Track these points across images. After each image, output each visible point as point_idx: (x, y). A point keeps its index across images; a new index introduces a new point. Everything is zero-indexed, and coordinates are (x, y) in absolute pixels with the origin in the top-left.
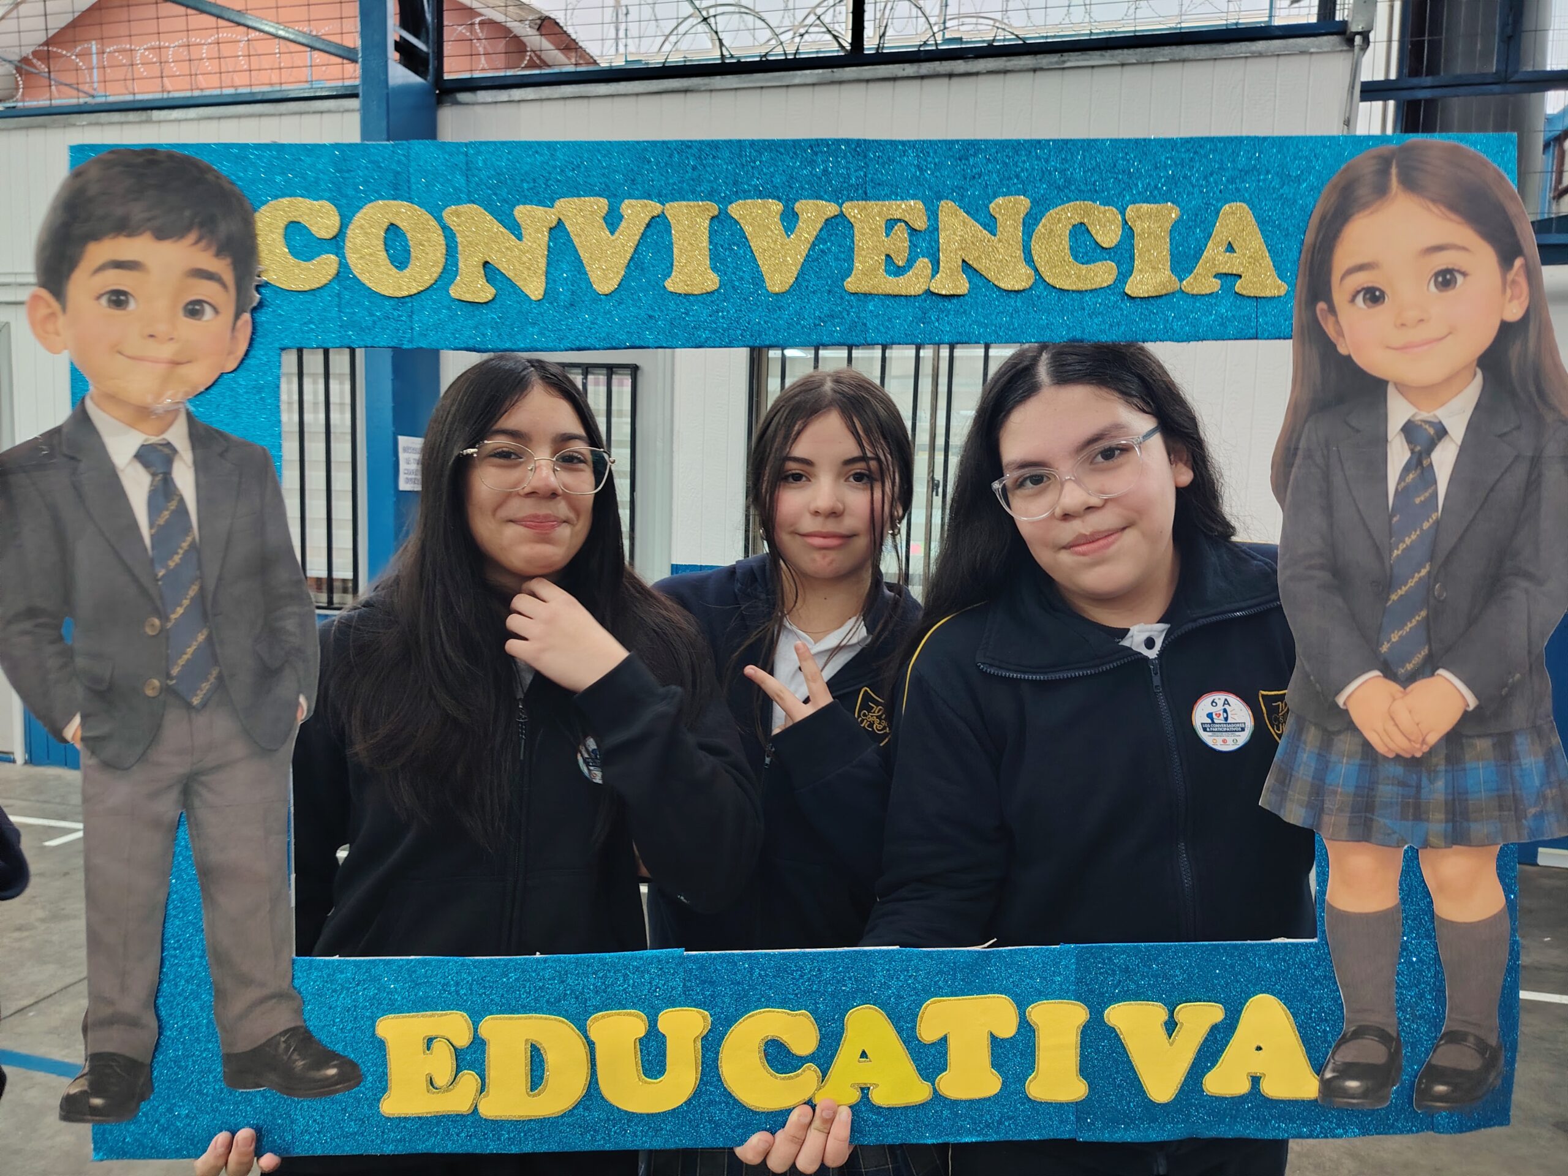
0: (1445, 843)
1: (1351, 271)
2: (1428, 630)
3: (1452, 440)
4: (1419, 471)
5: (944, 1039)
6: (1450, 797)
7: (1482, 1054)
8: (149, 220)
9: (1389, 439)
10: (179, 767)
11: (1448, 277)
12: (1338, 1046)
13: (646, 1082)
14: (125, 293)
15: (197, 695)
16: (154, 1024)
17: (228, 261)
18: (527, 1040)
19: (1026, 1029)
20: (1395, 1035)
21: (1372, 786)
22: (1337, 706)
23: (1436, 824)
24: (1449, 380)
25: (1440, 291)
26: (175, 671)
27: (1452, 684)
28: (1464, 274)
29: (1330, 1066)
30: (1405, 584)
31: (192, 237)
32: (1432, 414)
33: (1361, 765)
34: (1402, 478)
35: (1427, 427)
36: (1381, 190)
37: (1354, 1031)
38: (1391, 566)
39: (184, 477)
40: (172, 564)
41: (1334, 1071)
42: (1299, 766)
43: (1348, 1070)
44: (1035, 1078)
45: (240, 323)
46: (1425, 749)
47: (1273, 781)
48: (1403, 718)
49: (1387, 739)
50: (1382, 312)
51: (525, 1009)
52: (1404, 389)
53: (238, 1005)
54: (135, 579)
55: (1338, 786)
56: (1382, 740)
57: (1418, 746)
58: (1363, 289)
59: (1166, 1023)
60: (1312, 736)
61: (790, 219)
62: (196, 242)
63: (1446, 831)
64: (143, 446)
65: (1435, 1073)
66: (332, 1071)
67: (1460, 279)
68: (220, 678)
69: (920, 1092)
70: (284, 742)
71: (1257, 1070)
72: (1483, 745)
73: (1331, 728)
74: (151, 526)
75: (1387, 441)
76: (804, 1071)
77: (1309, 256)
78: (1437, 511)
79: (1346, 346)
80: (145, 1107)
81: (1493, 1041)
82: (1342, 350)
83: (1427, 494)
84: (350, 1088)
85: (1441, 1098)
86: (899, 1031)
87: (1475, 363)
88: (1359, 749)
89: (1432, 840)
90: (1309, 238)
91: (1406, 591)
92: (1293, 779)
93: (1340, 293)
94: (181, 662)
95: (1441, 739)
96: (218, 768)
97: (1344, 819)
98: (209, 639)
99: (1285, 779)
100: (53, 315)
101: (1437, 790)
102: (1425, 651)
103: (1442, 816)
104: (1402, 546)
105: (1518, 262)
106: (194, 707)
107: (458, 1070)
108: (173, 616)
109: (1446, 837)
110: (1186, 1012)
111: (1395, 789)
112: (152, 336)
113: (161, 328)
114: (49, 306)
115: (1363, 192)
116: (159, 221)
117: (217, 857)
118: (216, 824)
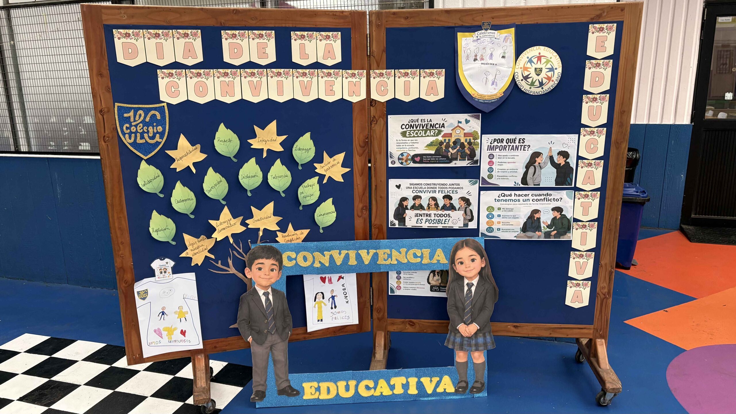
0: (475, 351)
1: (458, 259)
2: (471, 316)
4: (469, 291)
5: (394, 384)
6: (475, 343)
7: (481, 384)
8: (265, 256)
9: (464, 286)
10: (270, 344)
11: (473, 260)
12: (458, 384)
13: (346, 392)
14: (261, 268)
15: (273, 332)
16: (266, 385)
17: (278, 262)
18: (327, 386)
19: (408, 382)
20: (467, 382)
21: (463, 341)
22: (457, 329)
23: (474, 348)
24: (474, 276)
25: (472, 262)
26: (269, 328)
27: (475, 325)
28: (475, 260)
29: (457, 387)
31: (272, 259)
32: (471, 282)
33: (461, 338)
34: (467, 292)
35: (470, 284)
36: (462, 247)
37: (461, 381)
38: (465, 306)
39: (271, 297)
40: (268, 311)
42: (451, 339)
43: (460, 388)
44: (409, 390)
45: (279, 272)
48: (468, 330)
50: (463, 266)
51: (327, 381)
52: (467, 278)
53: (280, 382)
54: (263, 314)
55: (457, 342)
56: (464, 334)
57: (470, 335)
58: (460, 262)
59: (430, 381)
60: (453, 334)
61: (368, 253)
64: (264, 292)
65: (473, 388)
66: (295, 392)
68: (276, 329)
69: (390, 393)
71: (445, 388)
72: (481, 335)
73: (456, 332)
74: (265, 305)
76: (372, 390)
77: (451, 257)
78: (472, 297)
80: (265, 399)
81: (483, 382)
82: (457, 272)
83: (470, 294)
84: (298, 395)
85: (475, 391)
86: (387, 383)
88: (461, 336)
89: (473, 350)
90: (451, 254)
91: (468, 310)
92: (450, 341)
93: (456, 263)
95: (474, 334)
96: (276, 344)
97: (458, 347)
98: (275, 323)
100: (249, 271)
101: (473, 342)
102: (471, 320)
104: (467, 303)
105: (484, 258)
106: (272, 334)
107: (316, 391)
108: (269, 319)
110: (433, 379)
111: (467, 342)
112: (265, 275)
113: (267, 273)
115: (459, 247)
116: (267, 256)
117: (276, 358)
118: (276, 353)
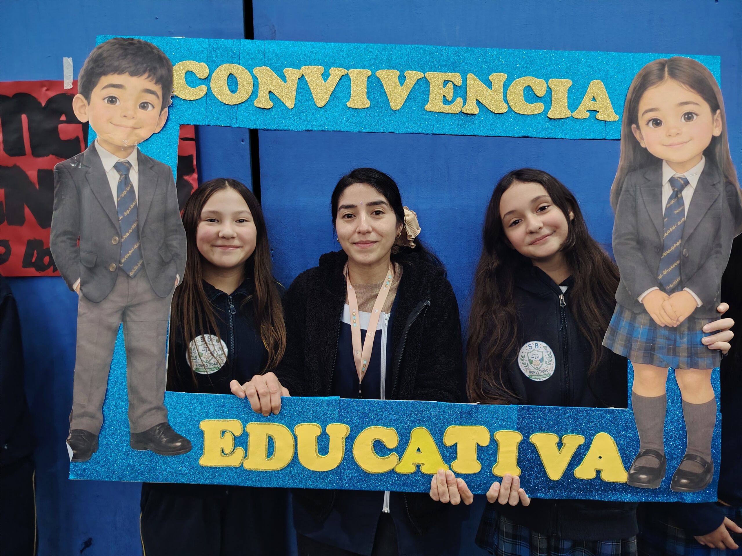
0: (687, 366)
1: (646, 112)
2: (680, 269)
3: (692, 186)
4: (676, 199)
5: (456, 445)
6: (690, 346)
7: (704, 466)
8: (128, 68)
9: (663, 184)
10: (121, 303)
11: (690, 116)
12: (637, 458)
13: (319, 457)
14: (115, 98)
15: (132, 272)
16: (102, 418)
17: (160, 86)
18: (267, 434)
19: (493, 442)
20: (663, 455)
21: (654, 339)
22: (638, 302)
23: (683, 359)
24: (690, 160)
25: (687, 122)
26: (123, 261)
27: (691, 295)
28: (697, 115)
29: (633, 467)
30: (670, 248)
31: (146, 75)
32: (682, 174)
33: (649, 329)
34: (669, 202)
35: (680, 180)
36: (661, 77)
37: (644, 452)
38: (664, 240)
40: (126, 214)
41: (635, 470)
42: (621, 328)
43: (642, 470)
44: (497, 465)
45: (163, 112)
46: (678, 323)
47: (609, 334)
48: (669, 308)
49: (661, 318)
50: (660, 130)
51: (266, 421)
52: (669, 163)
53: (139, 411)
54: (110, 220)
55: (638, 338)
56: (659, 318)
57: (675, 322)
58: (652, 119)
59: (558, 444)
60: (627, 315)
61: (402, 79)
62: (147, 78)
63: (687, 361)
64: (117, 162)
65: (682, 474)
66: (179, 444)
67: (695, 117)
68: (143, 265)
70: (169, 293)
71: (599, 467)
73: (635, 312)
74: (118, 197)
75: (662, 185)
76: (391, 456)
77: (629, 104)
78: (684, 217)
79: (645, 144)
80: (94, 455)
81: (709, 459)
82: (643, 145)
83: (680, 210)
84: (186, 452)
85: (684, 485)
86: (435, 439)
87: (702, 153)
88: (648, 322)
89: (681, 365)
90: (629, 96)
91: (670, 252)
92: (618, 334)
93: (642, 120)
94: (126, 257)
95: (686, 319)
96: (139, 304)
97: (641, 353)
98: (139, 247)
99: (614, 333)
100: (84, 105)
101: (684, 342)
102: (678, 279)
103: (686, 355)
104: (668, 232)
105: (718, 112)
106: (130, 277)
107: (236, 446)
108: (124, 237)
109: (687, 364)
110: (567, 439)
111: (664, 341)
112: (125, 116)
113: (130, 113)
114: (82, 101)
115: (653, 77)
116: (132, 69)
117: (135, 344)
118: (135, 329)
